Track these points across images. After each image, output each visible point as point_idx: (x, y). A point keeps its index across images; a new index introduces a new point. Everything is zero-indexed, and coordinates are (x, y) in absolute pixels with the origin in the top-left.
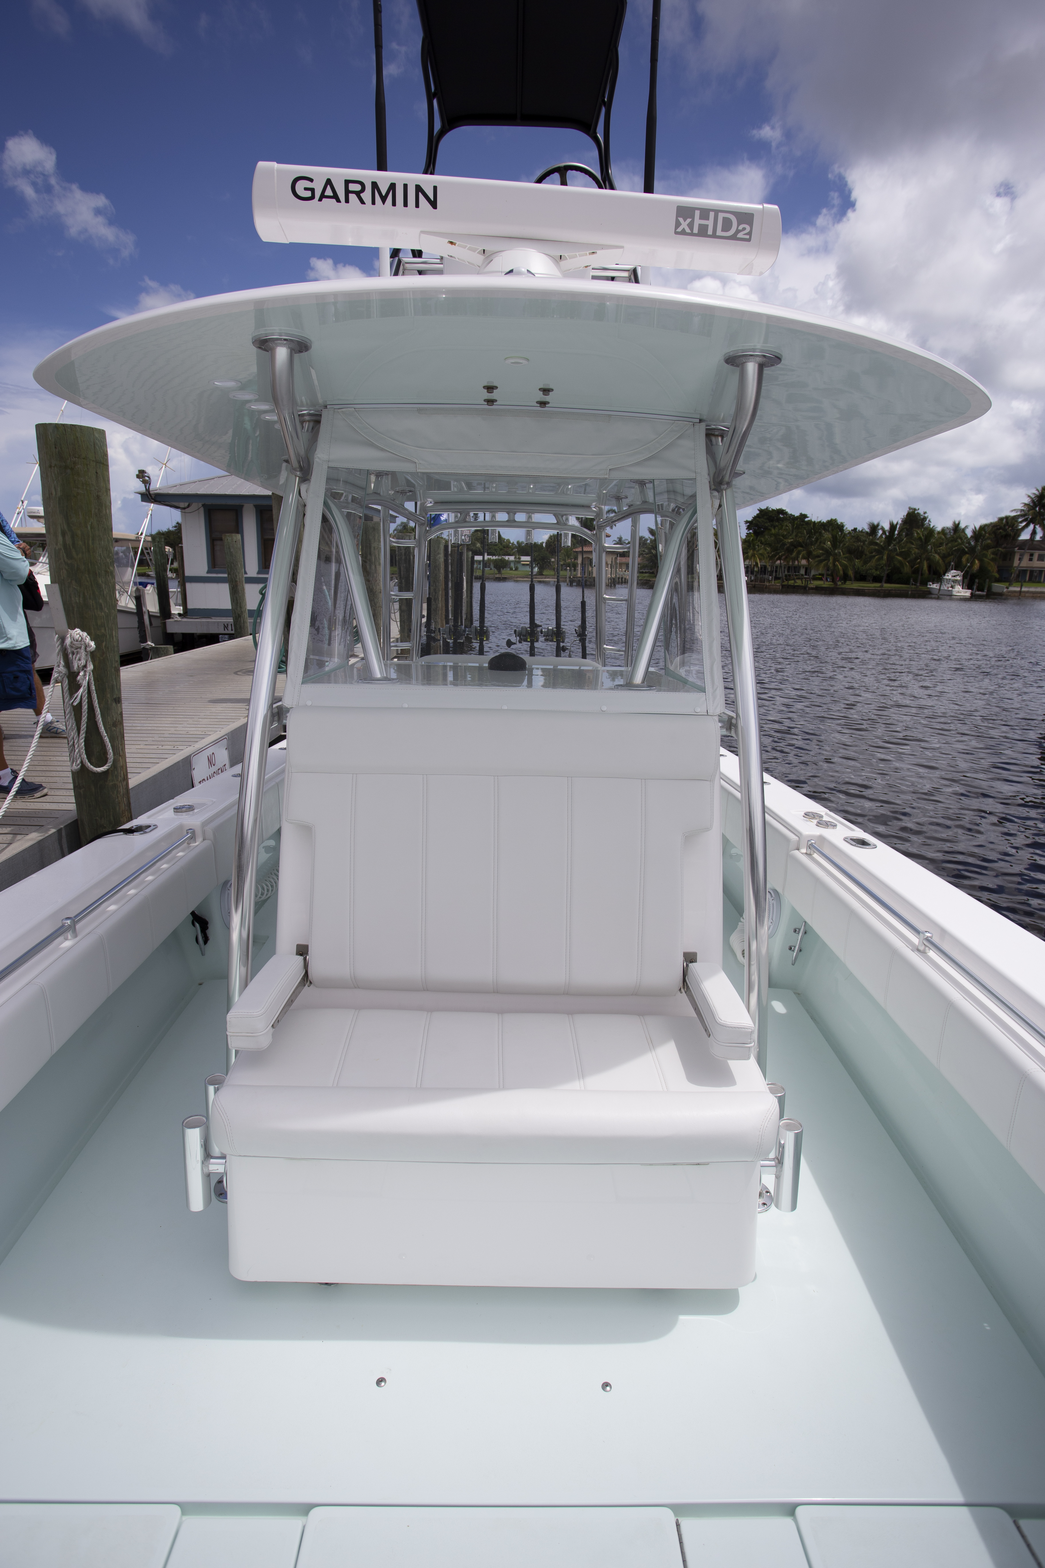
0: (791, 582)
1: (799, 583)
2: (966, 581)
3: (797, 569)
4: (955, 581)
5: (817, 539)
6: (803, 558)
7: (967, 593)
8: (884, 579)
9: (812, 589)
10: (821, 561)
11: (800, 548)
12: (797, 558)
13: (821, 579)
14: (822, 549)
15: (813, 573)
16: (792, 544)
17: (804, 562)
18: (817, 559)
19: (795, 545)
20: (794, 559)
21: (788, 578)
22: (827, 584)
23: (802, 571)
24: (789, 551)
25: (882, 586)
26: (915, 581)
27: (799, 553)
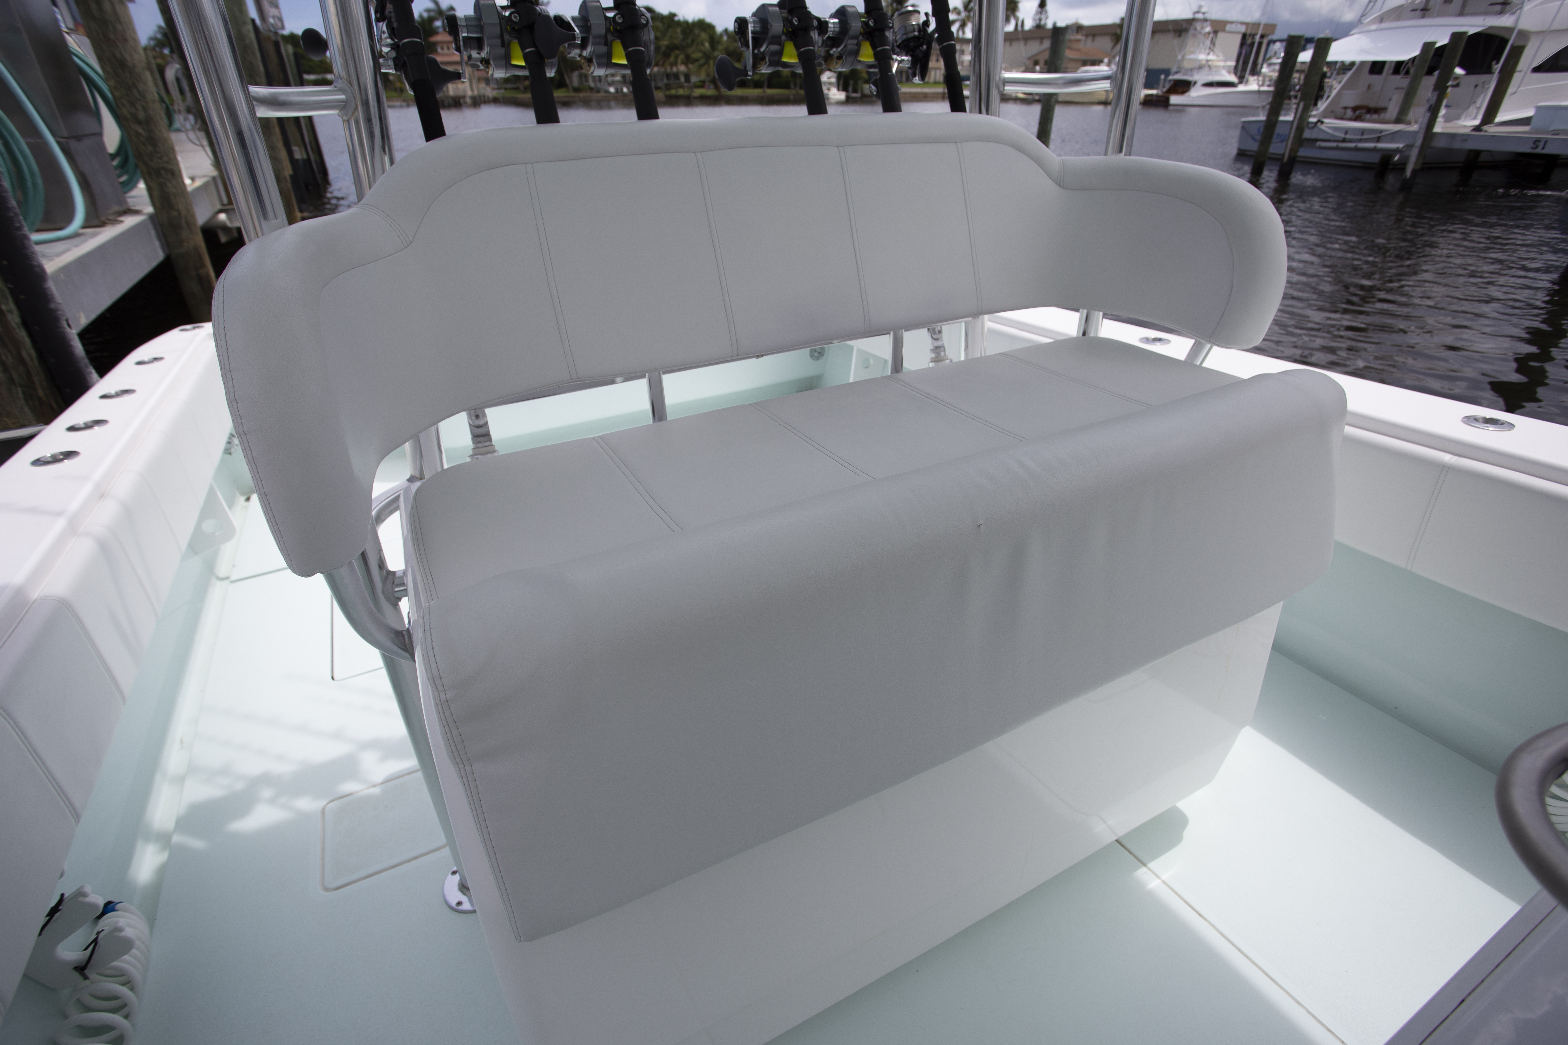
0: (673, 92)
1: (681, 92)
2: (841, 82)
3: (676, 76)
4: (830, 84)
5: (693, 41)
6: (683, 63)
7: (842, 96)
8: (766, 84)
9: (696, 98)
10: (701, 66)
11: (677, 52)
12: (675, 64)
13: (702, 87)
14: (700, 51)
15: (694, 79)
16: (668, 47)
17: (682, 68)
18: (697, 64)
19: (672, 48)
20: (672, 65)
21: (668, 87)
22: (710, 91)
23: (682, 79)
24: (666, 55)
25: (764, 92)
26: (795, 85)
27: (677, 57)
